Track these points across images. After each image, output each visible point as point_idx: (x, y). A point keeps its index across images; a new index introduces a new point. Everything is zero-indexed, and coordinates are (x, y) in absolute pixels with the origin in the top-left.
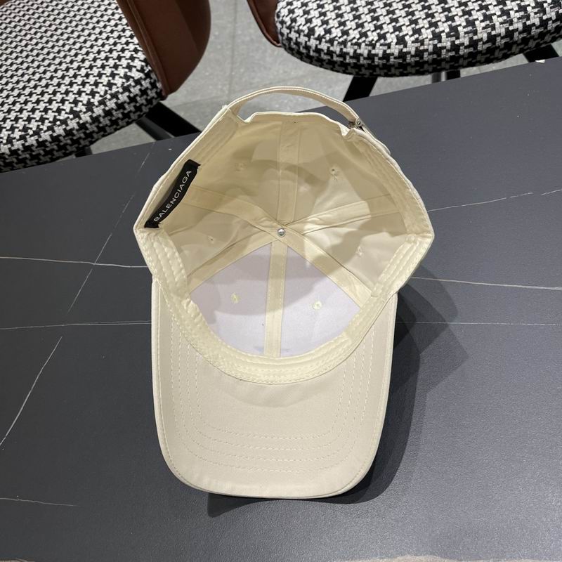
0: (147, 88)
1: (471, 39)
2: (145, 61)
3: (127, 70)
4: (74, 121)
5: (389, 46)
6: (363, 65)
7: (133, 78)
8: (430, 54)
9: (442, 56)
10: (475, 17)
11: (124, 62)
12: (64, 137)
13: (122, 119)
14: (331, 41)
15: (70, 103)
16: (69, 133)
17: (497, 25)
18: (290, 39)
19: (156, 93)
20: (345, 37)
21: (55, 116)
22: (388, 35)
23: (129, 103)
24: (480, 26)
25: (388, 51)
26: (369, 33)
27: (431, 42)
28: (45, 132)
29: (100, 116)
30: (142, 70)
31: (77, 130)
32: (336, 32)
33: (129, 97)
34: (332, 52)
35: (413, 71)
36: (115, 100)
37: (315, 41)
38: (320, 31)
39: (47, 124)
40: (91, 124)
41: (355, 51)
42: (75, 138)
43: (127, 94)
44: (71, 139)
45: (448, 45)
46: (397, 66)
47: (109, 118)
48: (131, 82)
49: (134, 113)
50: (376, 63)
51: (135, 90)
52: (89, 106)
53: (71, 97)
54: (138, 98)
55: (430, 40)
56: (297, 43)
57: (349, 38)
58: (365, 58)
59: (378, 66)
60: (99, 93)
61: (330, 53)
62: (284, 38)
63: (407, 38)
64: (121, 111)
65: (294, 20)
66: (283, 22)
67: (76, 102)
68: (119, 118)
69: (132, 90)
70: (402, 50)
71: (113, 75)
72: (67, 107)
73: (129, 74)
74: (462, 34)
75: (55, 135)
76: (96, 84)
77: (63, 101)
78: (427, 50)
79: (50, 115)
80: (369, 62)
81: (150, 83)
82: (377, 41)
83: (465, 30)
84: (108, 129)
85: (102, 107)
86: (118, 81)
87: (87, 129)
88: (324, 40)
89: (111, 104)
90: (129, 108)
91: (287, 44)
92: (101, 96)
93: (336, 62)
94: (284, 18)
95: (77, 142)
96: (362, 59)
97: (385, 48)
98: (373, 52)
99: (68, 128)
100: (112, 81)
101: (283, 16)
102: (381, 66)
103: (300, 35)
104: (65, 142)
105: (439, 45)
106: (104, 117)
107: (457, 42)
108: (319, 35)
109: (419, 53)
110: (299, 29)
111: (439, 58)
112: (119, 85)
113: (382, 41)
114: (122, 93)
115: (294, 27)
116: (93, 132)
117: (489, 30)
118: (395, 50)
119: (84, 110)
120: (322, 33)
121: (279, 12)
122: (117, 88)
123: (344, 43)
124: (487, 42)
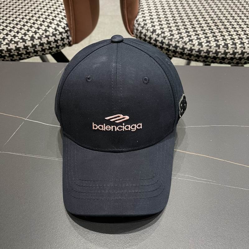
0: (64, 38)
1: (234, 51)
2: (66, 24)
3: (56, 26)
4: (22, 43)
5: (194, 45)
6: (178, 52)
7: (59, 30)
8: (213, 53)
9: (219, 56)
10: (237, 42)
11: (55, 22)
12: (14, 50)
13: (48, 50)
14: (164, 37)
15: (22, 34)
16: (18, 49)
17: (246, 47)
18: (141, 33)
19: (68, 42)
20: (172, 37)
21: (12, 39)
22: (194, 41)
23: (54, 42)
24: (238, 46)
25: (193, 48)
26: (184, 38)
27: (215, 48)
28: (4, 45)
29: (37, 44)
30: (64, 28)
31: (23, 49)
32: (167, 34)
33: (54, 39)
34: (164, 42)
35: (202, 60)
36: (47, 39)
37: (155, 36)
38: (159, 32)
39: (6, 41)
40: (31, 47)
41: (176, 44)
42: (20, 53)
43: (54, 37)
44: (18, 53)
45: (223, 51)
46: (195, 55)
47: (41, 47)
48: (57, 32)
49: (55, 48)
50: (185, 52)
51: (59, 37)
52: (32, 38)
53: (23, 32)
54: (59, 41)
55: (215, 47)
56: (145, 35)
57: (174, 38)
58: (180, 49)
59: (185, 54)
60: (39, 33)
61: (162, 43)
62: (138, 32)
63: (203, 44)
64: (49, 45)
65: (145, 24)
66: (139, 24)
67: (25, 34)
68: (46, 49)
69: (57, 36)
70: (200, 48)
71: (48, 27)
72: (20, 35)
73: (57, 28)
74: (230, 48)
75: (9, 48)
76: (38, 28)
77: (18, 32)
78: (212, 51)
79: (9, 38)
80: (182, 51)
81: (67, 36)
82: (188, 42)
83: (232, 46)
84: (39, 53)
85: (39, 40)
86: (51, 30)
87: (28, 49)
88: (160, 36)
89: (44, 40)
90: (53, 45)
91: (139, 35)
92: (40, 35)
93: (164, 48)
94: (140, 23)
95: (21, 55)
96: (178, 48)
97: (192, 46)
98: (185, 46)
99: (18, 46)
100: (47, 29)
101: (140, 22)
102: (187, 54)
103: (148, 31)
104: (14, 53)
105: (218, 50)
106: (39, 46)
107: (227, 51)
108: (158, 34)
109: (208, 52)
110: (148, 29)
111: (217, 57)
112: (51, 32)
113: (191, 42)
114: (51, 36)
115: (145, 27)
116: (31, 52)
117: (242, 49)
118: (197, 48)
119: (29, 39)
120: (160, 33)
121: (138, 19)
122: (50, 33)
123: (171, 40)
124: (241, 54)
